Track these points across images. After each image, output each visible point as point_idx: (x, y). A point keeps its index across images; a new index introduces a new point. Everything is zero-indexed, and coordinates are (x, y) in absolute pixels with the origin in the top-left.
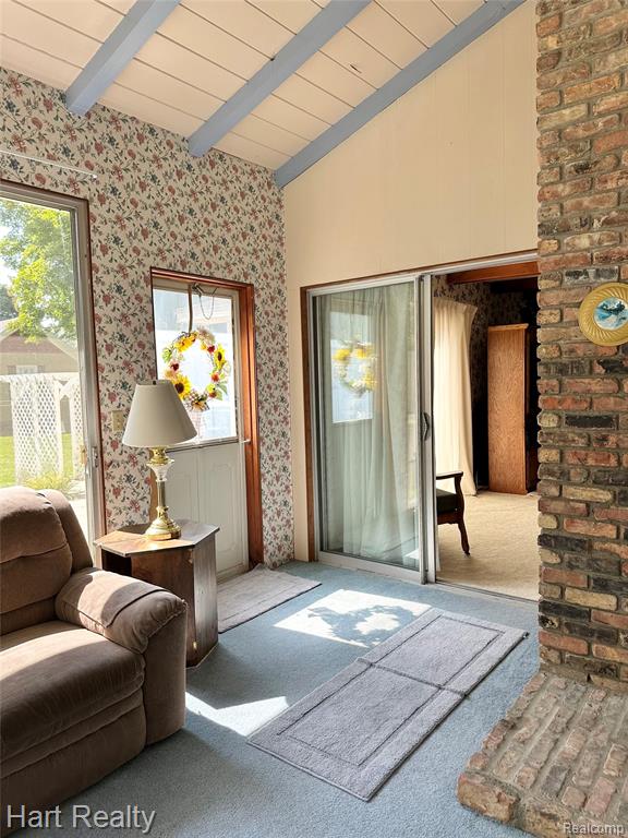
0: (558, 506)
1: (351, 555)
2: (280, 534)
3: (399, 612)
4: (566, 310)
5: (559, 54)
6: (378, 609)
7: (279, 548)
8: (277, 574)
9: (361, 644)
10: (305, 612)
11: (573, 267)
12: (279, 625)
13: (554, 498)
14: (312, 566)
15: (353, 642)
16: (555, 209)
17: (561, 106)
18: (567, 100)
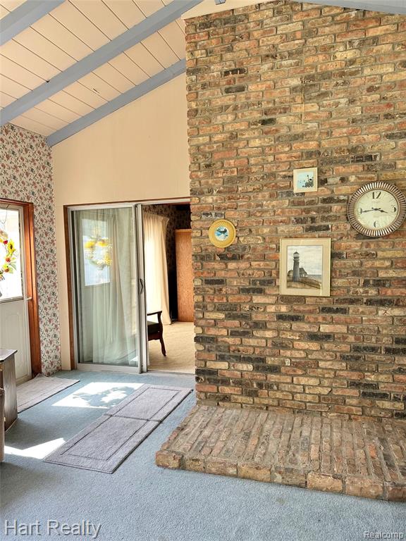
0: (202, 322)
1: (98, 363)
2: (52, 355)
3: (126, 389)
4: (203, 231)
5: (197, 111)
6: (114, 390)
7: (52, 364)
8: (51, 378)
9: (106, 408)
10: (71, 396)
11: (206, 211)
12: (54, 405)
13: (201, 319)
14: (74, 372)
15: (100, 407)
16: (197, 183)
17: (198, 135)
18: (201, 133)
